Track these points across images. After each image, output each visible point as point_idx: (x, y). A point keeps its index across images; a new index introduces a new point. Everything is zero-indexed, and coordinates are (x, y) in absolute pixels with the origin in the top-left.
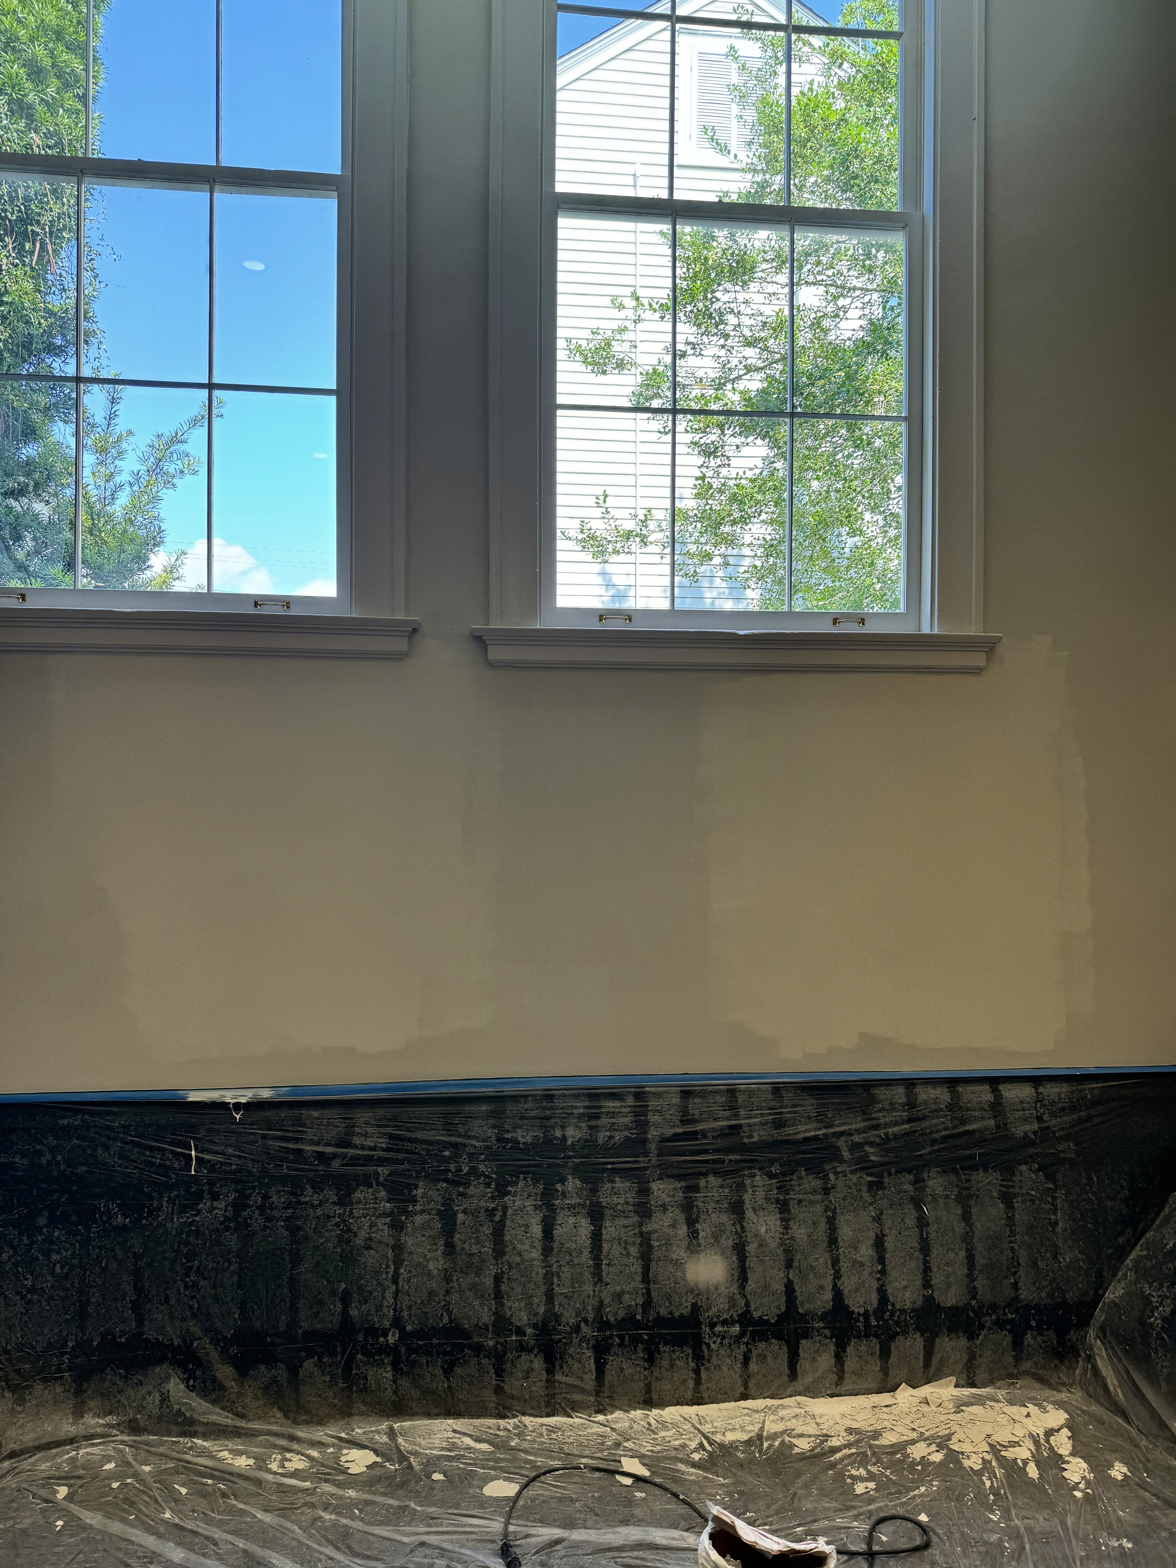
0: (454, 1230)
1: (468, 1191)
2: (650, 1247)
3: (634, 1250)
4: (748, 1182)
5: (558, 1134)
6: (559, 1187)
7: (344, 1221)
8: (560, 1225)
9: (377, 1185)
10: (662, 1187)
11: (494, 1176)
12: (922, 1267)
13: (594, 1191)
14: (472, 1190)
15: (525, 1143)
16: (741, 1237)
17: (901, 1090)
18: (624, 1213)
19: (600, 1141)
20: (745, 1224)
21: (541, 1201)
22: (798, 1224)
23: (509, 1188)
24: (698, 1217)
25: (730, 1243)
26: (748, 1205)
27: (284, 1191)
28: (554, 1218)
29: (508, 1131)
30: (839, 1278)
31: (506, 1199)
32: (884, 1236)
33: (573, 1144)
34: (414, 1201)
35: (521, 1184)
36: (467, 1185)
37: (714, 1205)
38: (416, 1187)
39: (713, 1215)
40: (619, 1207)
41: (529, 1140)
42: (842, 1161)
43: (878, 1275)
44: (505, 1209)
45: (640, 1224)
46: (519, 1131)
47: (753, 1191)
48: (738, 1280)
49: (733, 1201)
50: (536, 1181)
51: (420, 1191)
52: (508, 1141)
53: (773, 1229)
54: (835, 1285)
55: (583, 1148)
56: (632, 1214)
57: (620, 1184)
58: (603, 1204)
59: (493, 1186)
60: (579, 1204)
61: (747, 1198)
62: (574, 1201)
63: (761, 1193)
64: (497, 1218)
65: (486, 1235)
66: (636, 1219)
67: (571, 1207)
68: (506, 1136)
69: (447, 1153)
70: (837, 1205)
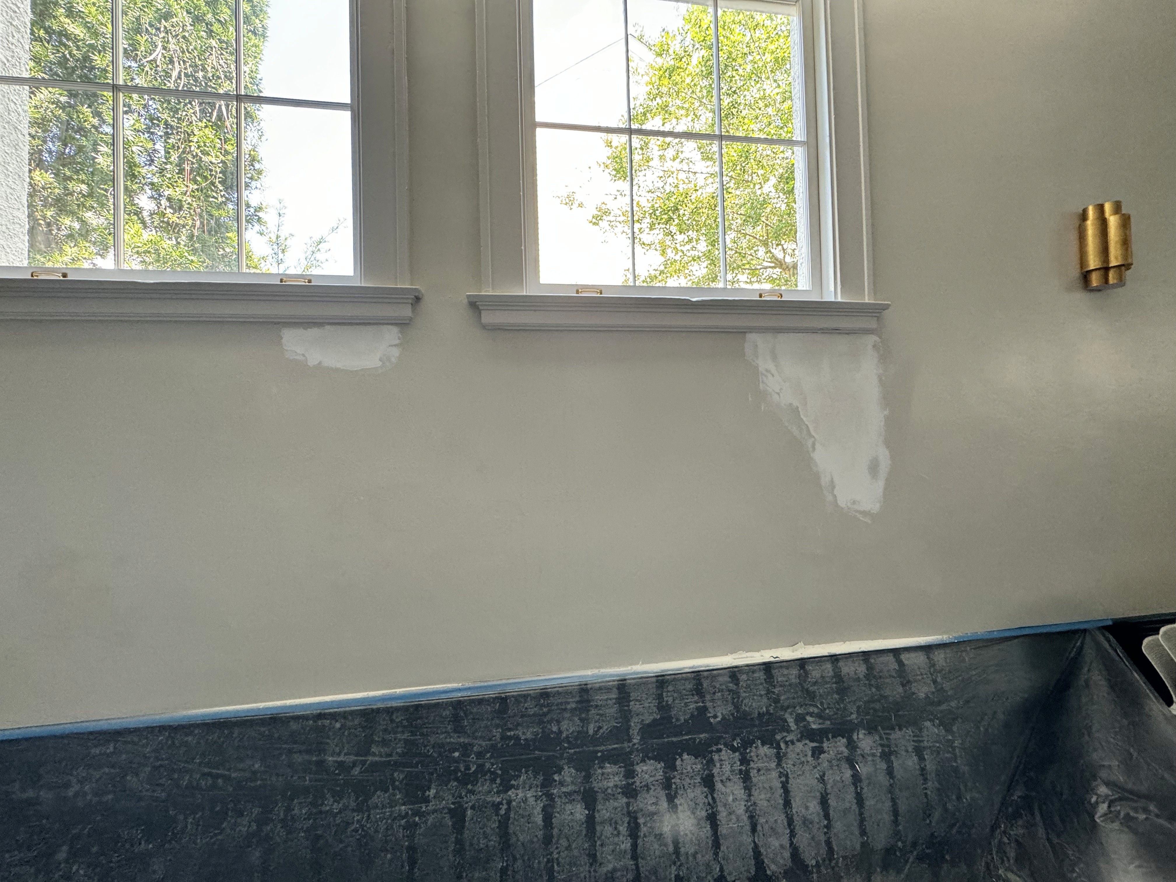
0: (463, 828)
1: (476, 788)
2: (637, 826)
3: (623, 829)
4: (716, 757)
5: (555, 729)
6: (556, 777)
7: (362, 826)
8: (558, 813)
9: (394, 789)
10: (645, 768)
11: (499, 772)
12: (858, 818)
13: (588, 777)
14: (479, 788)
15: (526, 739)
16: (713, 808)
17: (829, 666)
18: (614, 795)
19: (591, 732)
20: (715, 796)
21: (540, 791)
22: (758, 791)
23: (513, 782)
24: (676, 792)
25: (704, 814)
26: (717, 779)
27: (305, 802)
28: (553, 807)
29: (510, 730)
30: (794, 837)
31: (510, 793)
32: (827, 794)
33: (567, 737)
34: (427, 800)
35: (523, 777)
36: (475, 783)
37: (689, 781)
38: (429, 789)
39: (689, 791)
40: (609, 791)
41: (529, 735)
42: (789, 731)
43: (825, 830)
44: (509, 803)
45: (628, 804)
46: (520, 728)
47: (721, 765)
48: (712, 848)
49: (704, 776)
50: (536, 773)
51: (432, 792)
52: (510, 738)
53: (739, 797)
54: (791, 844)
55: (576, 739)
56: (620, 796)
57: (609, 768)
58: (595, 789)
59: (498, 781)
60: (575, 792)
61: (715, 771)
62: (570, 788)
63: (727, 768)
64: (503, 812)
65: (493, 829)
66: (625, 800)
67: (567, 794)
68: (509, 734)
69: (456, 754)
70: (789, 771)
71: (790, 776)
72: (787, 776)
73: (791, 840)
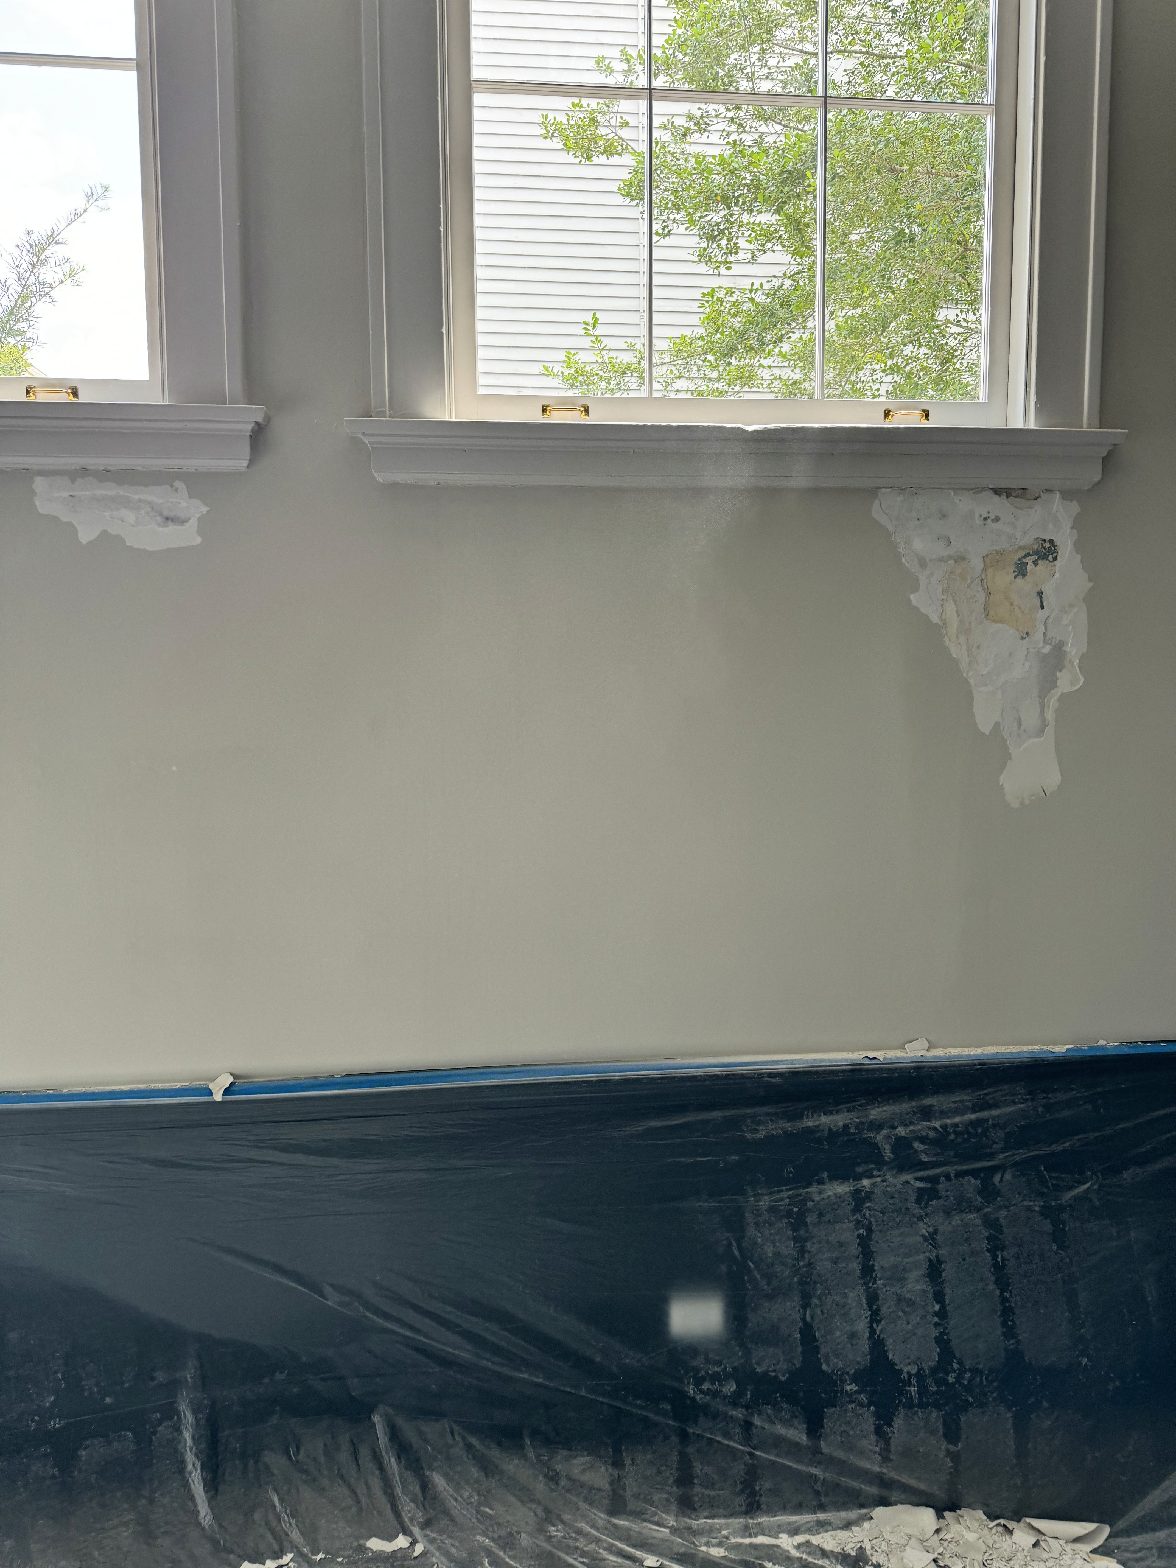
12: (999, 1306)
20: (745, 1244)
22: (817, 1245)
26: (749, 1218)
30: (878, 1322)
32: (941, 1263)
43: (936, 1319)
49: (728, 1214)
53: (784, 1251)
54: (872, 1331)
61: (747, 1209)
70: (872, 1220)
71: (873, 1227)
72: (869, 1230)
73: (871, 1327)
